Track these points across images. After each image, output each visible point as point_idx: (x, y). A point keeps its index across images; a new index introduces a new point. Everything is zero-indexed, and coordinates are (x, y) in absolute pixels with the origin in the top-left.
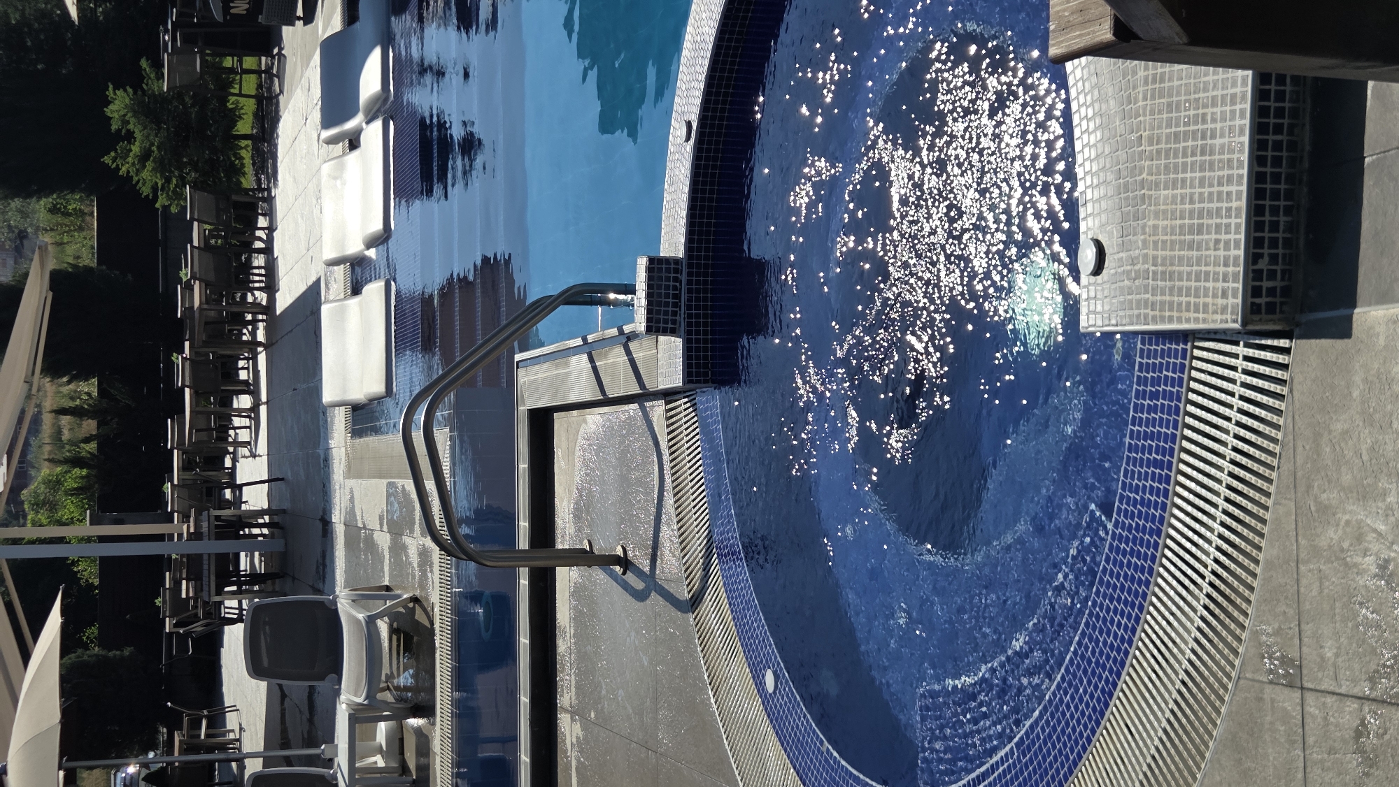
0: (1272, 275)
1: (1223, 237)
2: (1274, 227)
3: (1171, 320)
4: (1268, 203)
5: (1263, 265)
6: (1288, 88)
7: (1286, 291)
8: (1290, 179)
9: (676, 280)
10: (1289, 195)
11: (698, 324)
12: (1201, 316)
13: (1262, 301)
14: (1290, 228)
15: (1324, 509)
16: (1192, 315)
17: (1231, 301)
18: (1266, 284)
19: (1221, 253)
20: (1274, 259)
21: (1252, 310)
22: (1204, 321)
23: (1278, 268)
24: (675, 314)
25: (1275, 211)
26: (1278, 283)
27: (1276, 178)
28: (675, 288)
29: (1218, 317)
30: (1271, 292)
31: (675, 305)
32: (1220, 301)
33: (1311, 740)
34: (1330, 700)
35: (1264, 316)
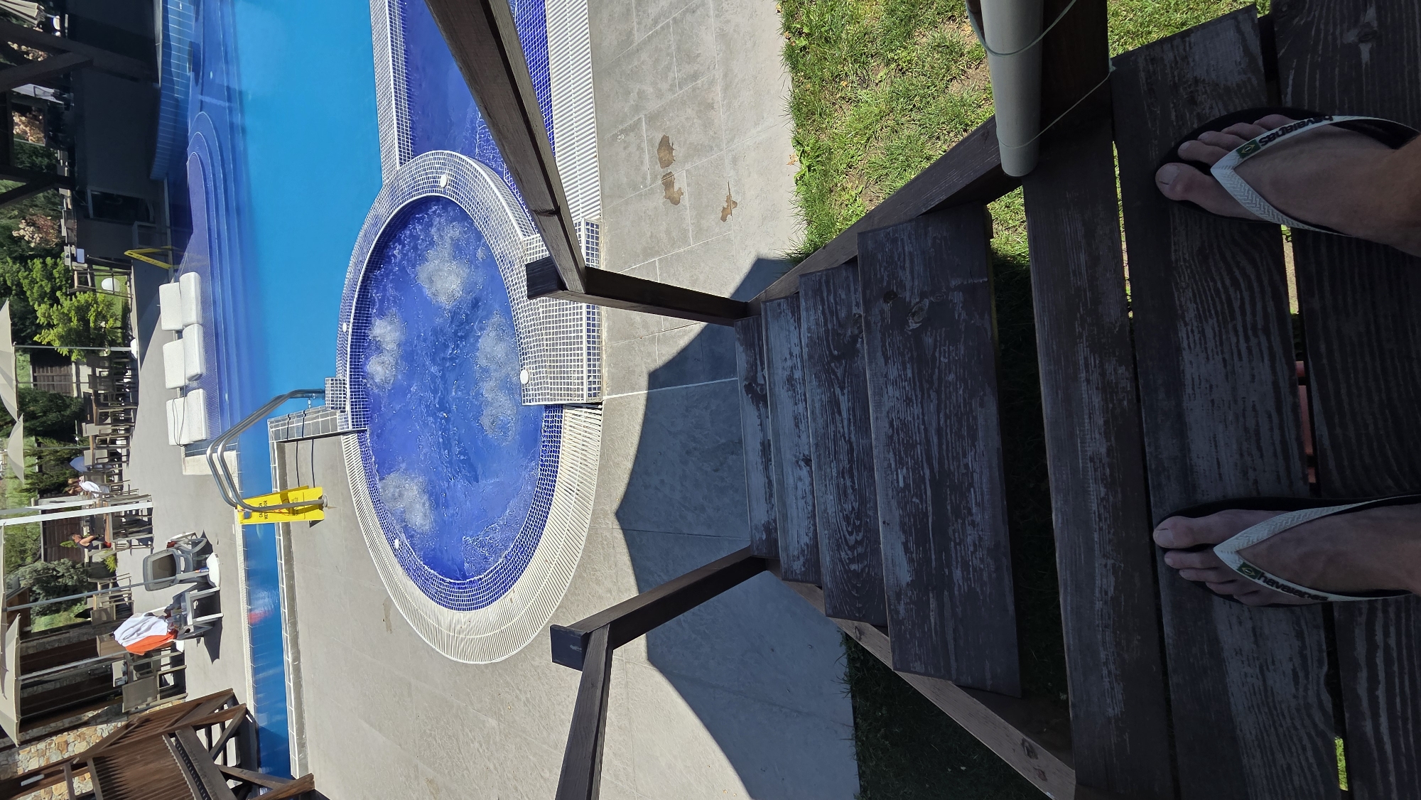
0: (595, 383)
1: (576, 369)
2: (594, 366)
3: (558, 400)
4: (592, 357)
5: (591, 379)
6: (596, 316)
7: (599, 388)
8: (599, 348)
9: (344, 387)
10: (599, 354)
11: (356, 405)
12: (569, 398)
13: (592, 392)
14: (600, 366)
16: (566, 398)
17: (581, 392)
18: (593, 386)
19: (576, 375)
21: (589, 396)
22: (571, 400)
23: (597, 380)
24: (345, 401)
25: (594, 360)
26: (597, 386)
27: (594, 348)
28: (344, 391)
29: (576, 398)
30: (595, 389)
31: (345, 398)
32: (577, 393)
35: (593, 398)
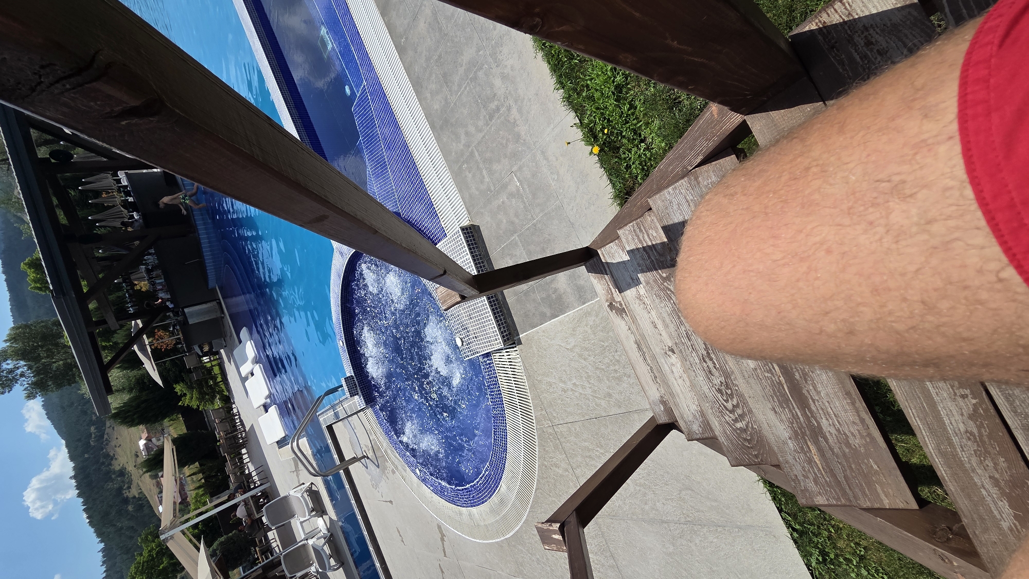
0: (505, 331)
1: (490, 327)
3: (486, 350)
4: (497, 315)
7: (510, 334)
8: (500, 307)
9: (354, 381)
10: (501, 311)
11: (361, 390)
12: (492, 347)
13: (506, 338)
14: (504, 319)
15: (540, 381)
16: (490, 348)
17: (498, 341)
18: (505, 334)
19: (491, 330)
20: (504, 327)
21: (504, 341)
22: (494, 348)
23: (506, 329)
24: (356, 389)
25: (499, 316)
27: (497, 309)
28: (354, 383)
29: (498, 345)
30: (507, 335)
32: (496, 342)
33: (559, 437)
34: (559, 426)
35: (508, 341)
